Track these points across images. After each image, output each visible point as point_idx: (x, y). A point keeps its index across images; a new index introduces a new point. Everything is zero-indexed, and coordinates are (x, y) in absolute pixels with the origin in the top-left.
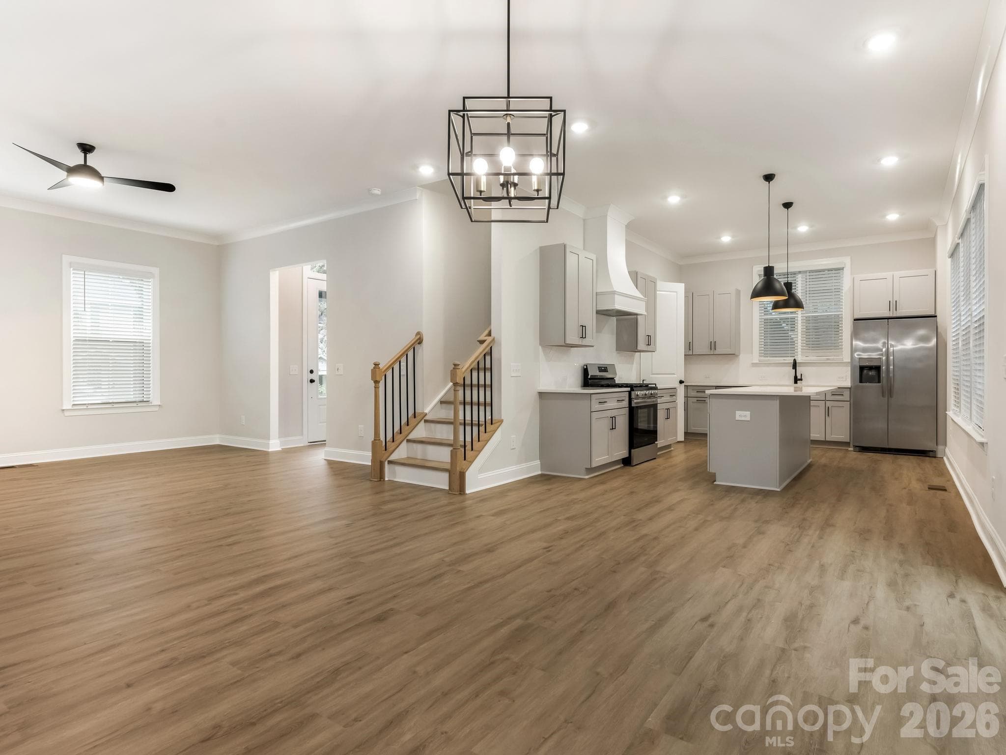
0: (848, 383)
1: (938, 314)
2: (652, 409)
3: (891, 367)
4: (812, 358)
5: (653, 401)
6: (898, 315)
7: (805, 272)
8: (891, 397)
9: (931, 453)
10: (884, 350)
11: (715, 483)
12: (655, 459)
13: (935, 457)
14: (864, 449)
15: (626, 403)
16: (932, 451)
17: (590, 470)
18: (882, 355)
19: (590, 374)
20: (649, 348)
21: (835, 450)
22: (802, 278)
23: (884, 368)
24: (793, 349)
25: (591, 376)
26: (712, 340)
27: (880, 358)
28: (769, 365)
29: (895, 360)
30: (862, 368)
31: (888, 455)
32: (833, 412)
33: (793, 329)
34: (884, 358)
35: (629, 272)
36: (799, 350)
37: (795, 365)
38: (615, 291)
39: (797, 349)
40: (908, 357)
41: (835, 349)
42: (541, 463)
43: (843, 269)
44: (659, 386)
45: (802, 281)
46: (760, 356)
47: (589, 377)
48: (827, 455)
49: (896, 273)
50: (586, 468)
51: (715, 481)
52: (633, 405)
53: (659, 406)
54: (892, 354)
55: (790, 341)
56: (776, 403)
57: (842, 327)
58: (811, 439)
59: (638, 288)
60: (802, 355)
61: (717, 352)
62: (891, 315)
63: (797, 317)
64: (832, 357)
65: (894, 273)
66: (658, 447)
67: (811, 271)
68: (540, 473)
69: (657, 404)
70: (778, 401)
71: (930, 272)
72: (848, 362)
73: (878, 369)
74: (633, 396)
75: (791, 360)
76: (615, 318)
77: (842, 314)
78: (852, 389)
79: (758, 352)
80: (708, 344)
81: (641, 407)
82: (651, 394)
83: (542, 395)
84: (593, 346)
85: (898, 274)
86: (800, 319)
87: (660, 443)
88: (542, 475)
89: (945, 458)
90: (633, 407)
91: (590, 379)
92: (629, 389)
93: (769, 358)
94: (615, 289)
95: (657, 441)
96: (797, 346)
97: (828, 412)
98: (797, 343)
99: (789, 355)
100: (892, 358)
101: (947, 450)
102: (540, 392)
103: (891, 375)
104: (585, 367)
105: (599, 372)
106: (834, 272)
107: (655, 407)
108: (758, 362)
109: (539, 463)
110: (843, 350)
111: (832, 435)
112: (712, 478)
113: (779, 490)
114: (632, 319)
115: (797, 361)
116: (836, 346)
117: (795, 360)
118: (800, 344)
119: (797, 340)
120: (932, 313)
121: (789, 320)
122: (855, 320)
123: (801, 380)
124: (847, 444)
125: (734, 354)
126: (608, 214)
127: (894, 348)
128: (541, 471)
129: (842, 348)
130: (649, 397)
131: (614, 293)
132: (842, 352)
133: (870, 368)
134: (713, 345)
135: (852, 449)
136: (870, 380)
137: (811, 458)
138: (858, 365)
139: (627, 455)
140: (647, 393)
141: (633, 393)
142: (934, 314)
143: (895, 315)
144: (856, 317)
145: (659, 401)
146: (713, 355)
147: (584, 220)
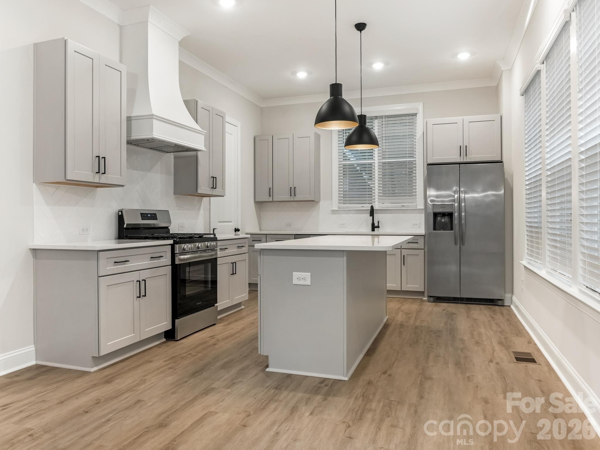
0: (422, 231)
1: (504, 160)
2: (210, 265)
3: (463, 214)
4: (387, 205)
5: (212, 255)
6: (468, 160)
7: (381, 117)
8: (463, 244)
9: (499, 301)
10: (456, 196)
11: (267, 370)
12: (214, 324)
13: (503, 306)
14: (438, 299)
15: (167, 260)
16: (501, 300)
17: (98, 359)
18: (454, 201)
19: (126, 222)
20: (215, 192)
21: (410, 300)
22: (378, 123)
23: (456, 214)
24: (371, 196)
25: (127, 224)
26: (292, 186)
27: (453, 204)
28: (349, 211)
29: (466, 206)
30: (435, 215)
31: (460, 305)
32: (409, 260)
33: (371, 178)
34: (456, 205)
35: (183, 101)
36: (377, 197)
37: (372, 212)
38: (153, 115)
39: (374, 196)
40: (478, 204)
41: (409, 196)
42: (36, 351)
43: (415, 115)
44: (219, 237)
45: (378, 126)
46: (339, 203)
47: (125, 226)
48: (403, 308)
49: (466, 117)
50: (92, 356)
51: (267, 366)
52: (177, 262)
53: (219, 261)
54: (463, 201)
55: (367, 187)
56: (343, 261)
57: (416, 173)
58: (388, 289)
59: (199, 121)
60: (379, 202)
61: (296, 199)
62: (462, 161)
63: (374, 163)
64: (407, 204)
65: (464, 117)
66: (218, 310)
67: (387, 116)
68: (33, 363)
69: (216, 259)
70: (345, 258)
71: (497, 117)
72: (422, 209)
73: (450, 215)
74: (177, 251)
75: (368, 207)
76: (172, 155)
77: (415, 161)
78: (426, 237)
79: (337, 198)
80: (288, 190)
81: (190, 264)
82: (207, 247)
83: (35, 252)
84: (122, 186)
85: (467, 118)
86: (376, 165)
87: (221, 304)
88: (38, 367)
89: (512, 307)
90: (177, 264)
91: (126, 229)
92: (171, 242)
93: (348, 205)
94: (153, 113)
95: (217, 303)
96: (374, 193)
97: (403, 260)
98: (374, 190)
99: (367, 202)
100: (463, 204)
101: (514, 298)
102: (33, 249)
103: (463, 222)
104: (120, 213)
105: (142, 219)
106: (408, 117)
107: (214, 262)
108: (337, 209)
109: (34, 349)
110: (417, 196)
111: (407, 285)
112: (264, 363)
113: (346, 379)
114: (191, 156)
115: (374, 208)
116: (411, 193)
117: (372, 207)
118: (377, 190)
119: (374, 187)
120: (499, 159)
121: (367, 166)
122: (428, 165)
123: (378, 227)
124: (422, 293)
125: (313, 201)
126: (149, 20)
127: (466, 196)
128: (36, 360)
129: (416, 195)
130: (204, 251)
131: (151, 117)
132: (416, 198)
133: (443, 215)
134: (293, 191)
135: (426, 299)
136: (444, 227)
137: (387, 314)
138: (431, 211)
139: (170, 327)
140: (199, 245)
141: (177, 246)
142: (500, 160)
143: (465, 161)
144: (430, 162)
145: (219, 254)
146: (293, 201)
147: (121, 27)
